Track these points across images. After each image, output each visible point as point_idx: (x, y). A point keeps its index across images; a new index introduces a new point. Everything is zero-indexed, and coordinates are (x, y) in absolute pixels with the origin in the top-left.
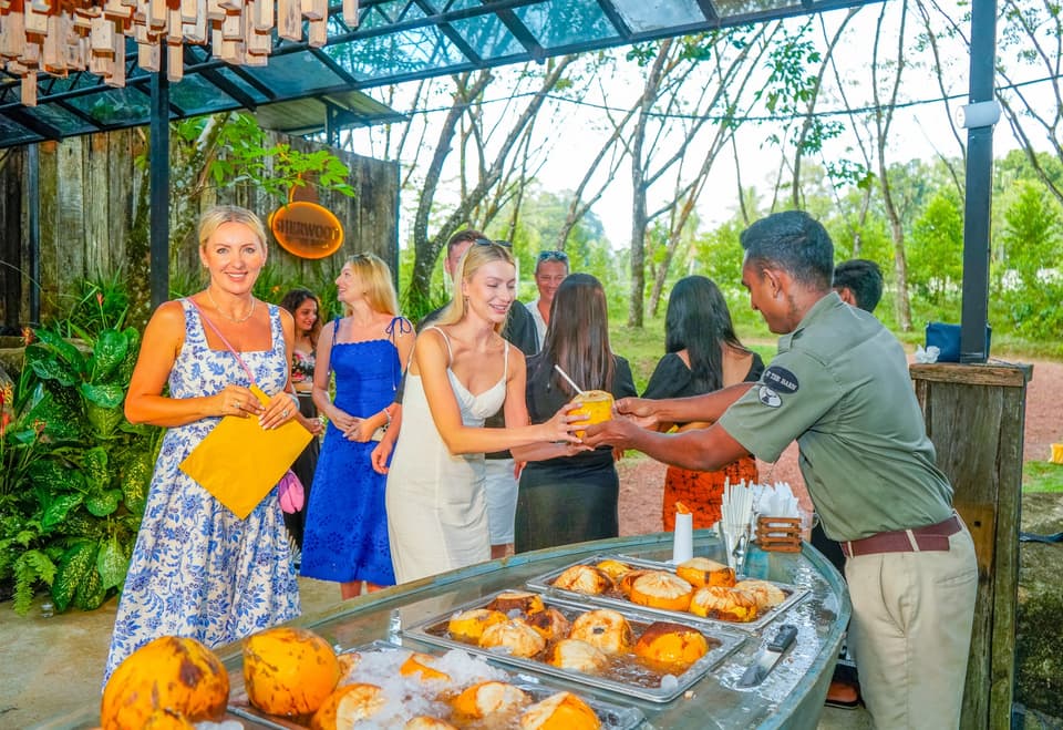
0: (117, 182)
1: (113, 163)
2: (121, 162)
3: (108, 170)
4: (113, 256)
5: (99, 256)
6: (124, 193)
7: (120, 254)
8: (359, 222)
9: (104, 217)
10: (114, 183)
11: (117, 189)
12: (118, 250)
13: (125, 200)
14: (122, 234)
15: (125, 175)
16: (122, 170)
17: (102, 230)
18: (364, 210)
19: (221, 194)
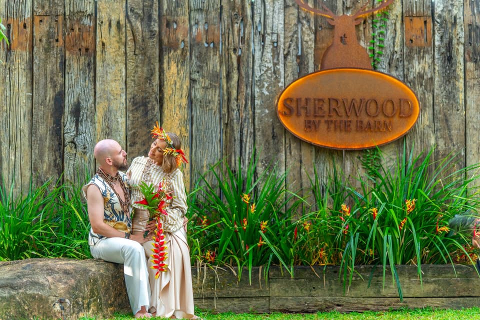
0: (42, 81)
1: (36, 61)
2: (47, 57)
3: (32, 69)
4: (36, 170)
5: (18, 172)
6: (51, 94)
7: (45, 167)
8: (460, 84)
9: (24, 125)
10: (37, 83)
11: (42, 92)
12: (43, 162)
13: (52, 102)
14: (47, 143)
15: (52, 72)
16: (49, 67)
17: (24, 141)
18: (470, 65)
19: (195, 76)
